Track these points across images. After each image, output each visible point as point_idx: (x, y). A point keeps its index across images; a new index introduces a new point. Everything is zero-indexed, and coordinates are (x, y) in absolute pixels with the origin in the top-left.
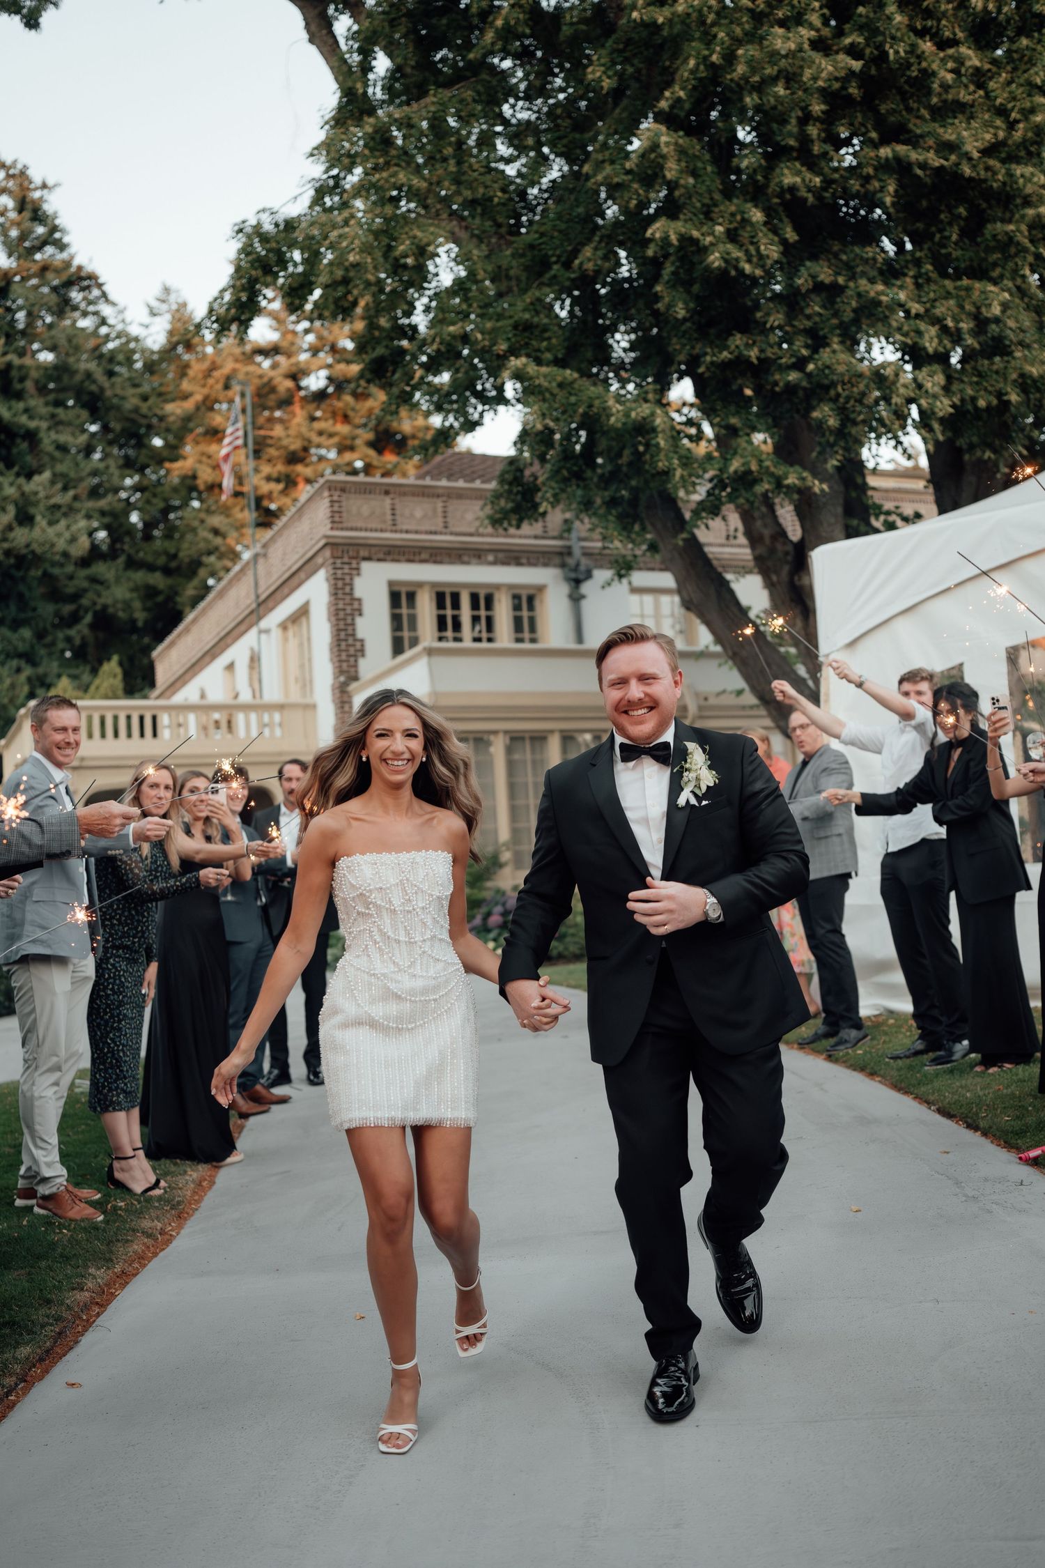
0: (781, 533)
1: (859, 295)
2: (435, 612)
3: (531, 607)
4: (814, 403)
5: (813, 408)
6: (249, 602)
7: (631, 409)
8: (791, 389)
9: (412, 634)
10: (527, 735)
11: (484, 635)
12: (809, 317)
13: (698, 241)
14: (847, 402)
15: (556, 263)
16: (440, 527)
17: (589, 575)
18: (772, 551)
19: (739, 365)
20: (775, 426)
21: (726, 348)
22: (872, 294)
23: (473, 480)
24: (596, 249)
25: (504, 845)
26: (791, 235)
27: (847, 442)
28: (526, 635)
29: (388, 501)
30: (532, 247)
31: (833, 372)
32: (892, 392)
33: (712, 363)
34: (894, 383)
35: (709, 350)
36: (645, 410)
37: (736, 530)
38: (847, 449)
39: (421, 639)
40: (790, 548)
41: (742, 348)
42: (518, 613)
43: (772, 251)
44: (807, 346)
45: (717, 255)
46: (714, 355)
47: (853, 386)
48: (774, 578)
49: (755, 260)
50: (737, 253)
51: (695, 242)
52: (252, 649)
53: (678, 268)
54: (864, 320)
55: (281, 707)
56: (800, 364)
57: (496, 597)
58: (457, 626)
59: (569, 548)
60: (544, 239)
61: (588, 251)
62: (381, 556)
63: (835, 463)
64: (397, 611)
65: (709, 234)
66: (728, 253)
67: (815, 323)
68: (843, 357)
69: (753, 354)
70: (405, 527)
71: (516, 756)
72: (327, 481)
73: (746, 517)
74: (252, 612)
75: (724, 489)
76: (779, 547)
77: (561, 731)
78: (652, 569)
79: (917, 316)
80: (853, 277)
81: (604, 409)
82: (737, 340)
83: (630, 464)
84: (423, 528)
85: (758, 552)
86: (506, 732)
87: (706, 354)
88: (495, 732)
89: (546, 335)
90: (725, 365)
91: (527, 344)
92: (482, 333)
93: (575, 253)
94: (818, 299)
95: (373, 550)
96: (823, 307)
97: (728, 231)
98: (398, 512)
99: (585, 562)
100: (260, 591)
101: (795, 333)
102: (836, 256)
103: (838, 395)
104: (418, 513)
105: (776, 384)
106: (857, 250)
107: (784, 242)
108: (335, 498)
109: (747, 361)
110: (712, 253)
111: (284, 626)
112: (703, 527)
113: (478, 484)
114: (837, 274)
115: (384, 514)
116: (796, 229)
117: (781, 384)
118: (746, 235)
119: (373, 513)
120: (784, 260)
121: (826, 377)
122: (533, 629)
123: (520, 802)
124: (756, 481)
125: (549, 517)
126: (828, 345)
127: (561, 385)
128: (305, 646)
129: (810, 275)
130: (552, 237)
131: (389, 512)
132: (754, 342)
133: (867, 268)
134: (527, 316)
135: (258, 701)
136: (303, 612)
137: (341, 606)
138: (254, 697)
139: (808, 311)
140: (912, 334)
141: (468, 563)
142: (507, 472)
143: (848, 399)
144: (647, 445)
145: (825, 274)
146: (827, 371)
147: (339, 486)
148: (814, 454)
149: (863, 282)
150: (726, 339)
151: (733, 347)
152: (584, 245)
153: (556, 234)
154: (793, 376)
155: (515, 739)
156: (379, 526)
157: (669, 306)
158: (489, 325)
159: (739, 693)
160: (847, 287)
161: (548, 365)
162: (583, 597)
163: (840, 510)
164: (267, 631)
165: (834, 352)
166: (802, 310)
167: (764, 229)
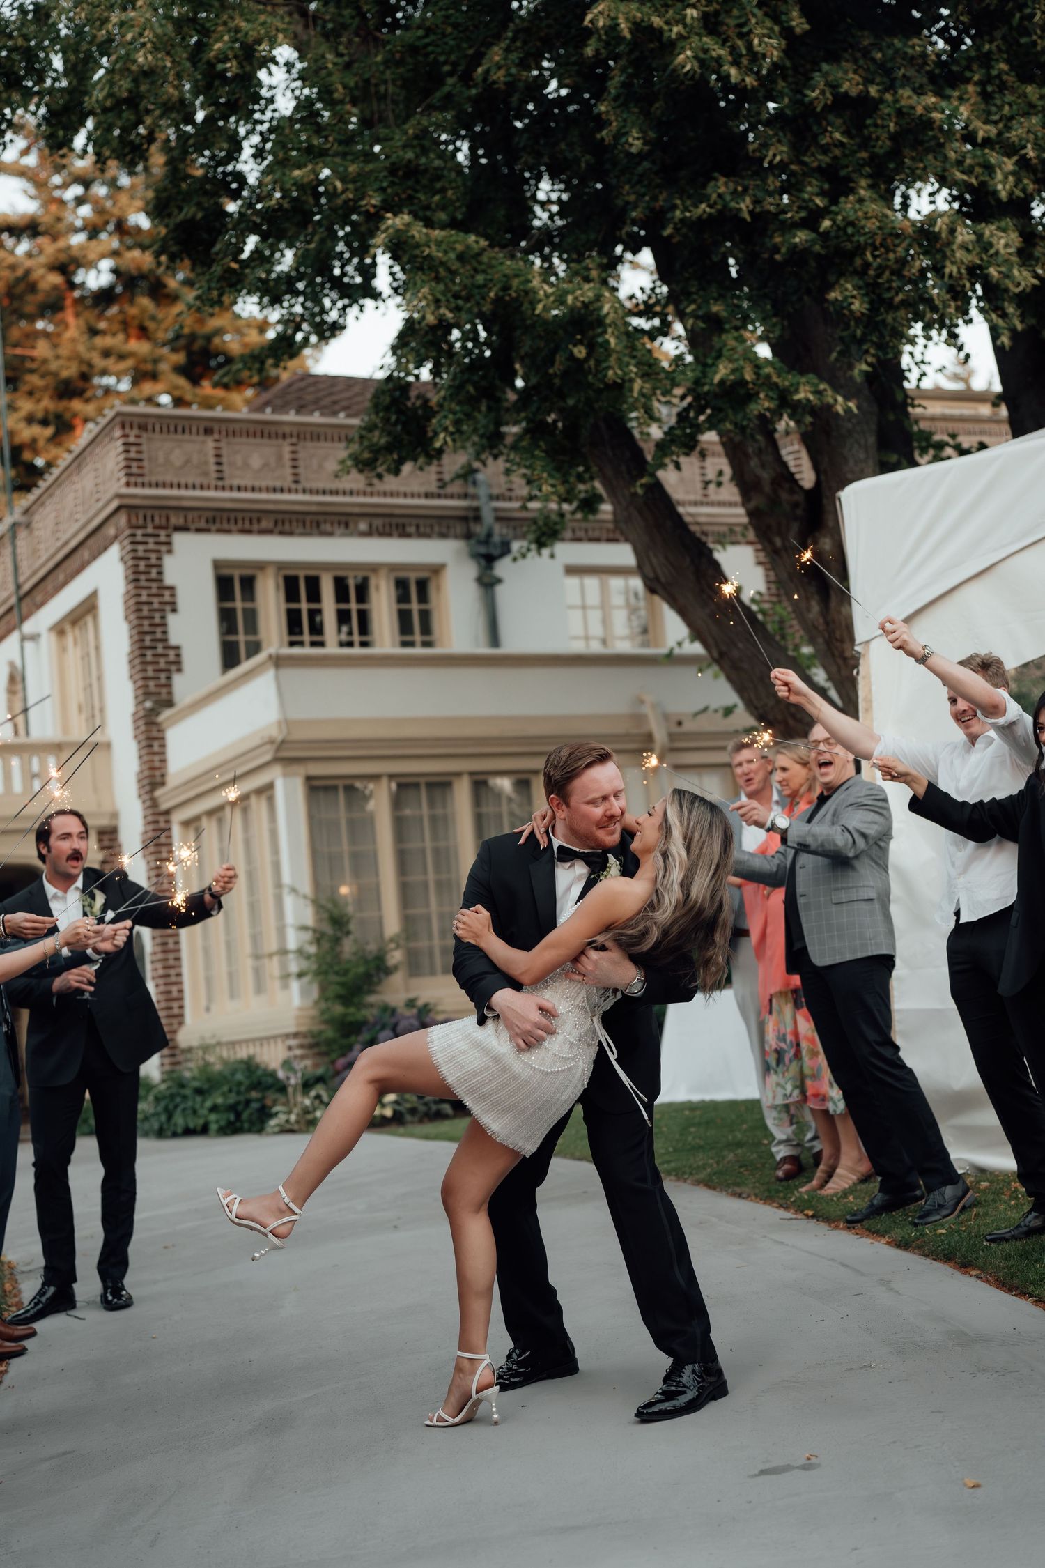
0: (786, 477)
1: (900, 113)
2: (284, 606)
3: (423, 596)
4: (832, 278)
5: (831, 287)
6: (5, 594)
7: (566, 292)
8: (798, 256)
9: (251, 638)
10: (422, 780)
11: (356, 638)
12: (825, 150)
13: (661, 31)
14: (879, 276)
15: (451, 74)
16: (288, 481)
17: (505, 549)
18: (774, 502)
19: (725, 222)
20: (775, 315)
21: (704, 198)
22: (919, 110)
23: (335, 414)
24: (508, 50)
25: (392, 940)
26: (798, 22)
27: (882, 336)
28: (418, 637)
29: (210, 444)
30: (413, 50)
31: (859, 230)
32: (945, 257)
33: (683, 220)
34: (949, 244)
35: (678, 202)
36: (587, 292)
37: (720, 473)
38: (881, 346)
39: (264, 645)
40: (799, 498)
41: (728, 198)
42: (404, 606)
43: (770, 47)
44: (822, 193)
45: (689, 53)
46: (686, 209)
47: (888, 251)
48: (778, 542)
49: (745, 61)
50: (718, 51)
51: (656, 33)
52: (12, 665)
53: (630, 76)
54: (906, 151)
55: (57, 747)
56: (811, 221)
57: (373, 582)
58: (317, 629)
59: (477, 509)
60: (432, 37)
61: (496, 54)
62: (203, 525)
63: (864, 367)
64: (228, 605)
65: (677, 22)
66: (706, 51)
67: (835, 158)
68: (874, 207)
69: (744, 206)
70: (235, 482)
71: (408, 812)
72: (118, 414)
73: (734, 451)
74: (10, 610)
75: (702, 411)
76: (784, 496)
77: (471, 774)
78: (597, 540)
79: (987, 142)
80: (891, 87)
81: (526, 292)
82: (721, 186)
83: (565, 374)
84: (264, 484)
85: (753, 504)
86: (391, 776)
87: (675, 207)
88: (375, 777)
89: (438, 185)
90: (701, 224)
91: (410, 198)
92: (343, 180)
93: (478, 58)
94: (839, 121)
95: (190, 515)
96: (846, 133)
97: (705, 17)
98: (224, 460)
99: (499, 531)
100: (21, 579)
101: (804, 174)
102: (866, 53)
103: (867, 265)
104: (256, 462)
105: (776, 249)
106: (898, 43)
107: (787, 33)
108: (132, 439)
109: (736, 216)
110: (683, 49)
111: (59, 629)
112: (671, 467)
113: (341, 418)
114: (868, 81)
115: (206, 463)
116: (805, 12)
117: (784, 250)
118: (732, 22)
119: (188, 462)
120: (788, 64)
121: (850, 238)
122: (426, 629)
123: (416, 878)
124: (751, 397)
125: (446, 459)
126: (852, 191)
127: (461, 257)
128: (93, 657)
129: (827, 84)
130: (444, 35)
131: (212, 460)
132: (745, 190)
133: (911, 72)
134: (410, 155)
135: (22, 739)
136: (88, 608)
137: (144, 598)
138: (16, 733)
139: (825, 140)
140: (978, 170)
141: (330, 534)
142: (383, 392)
143: (881, 270)
144: (591, 347)
145: (851, 83)
146: (850, 230)
147: (136, 421)
148: (834, 355)
149: (906, 93)
150: (704, 186)
151: (714, 196)
152: (490, 45)
153: (449, 30)
154: (801, 237)
155: (406, 787)
156: (198, 482)
157: (618, 135)
158: (353, 168)
159: (728, 711)
160: (881, 101)
161: (442, 228)
162: (499, 581)
163: (872, 440)
164: (34, 638)
165: (861, 201)
166: (815, 137)
167: (759, 13)
